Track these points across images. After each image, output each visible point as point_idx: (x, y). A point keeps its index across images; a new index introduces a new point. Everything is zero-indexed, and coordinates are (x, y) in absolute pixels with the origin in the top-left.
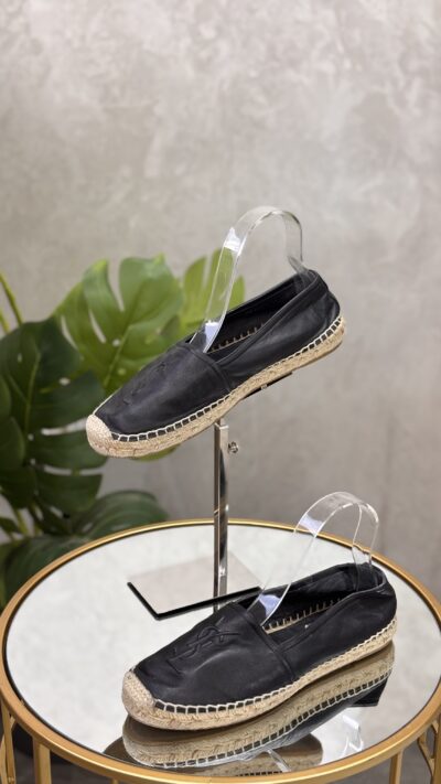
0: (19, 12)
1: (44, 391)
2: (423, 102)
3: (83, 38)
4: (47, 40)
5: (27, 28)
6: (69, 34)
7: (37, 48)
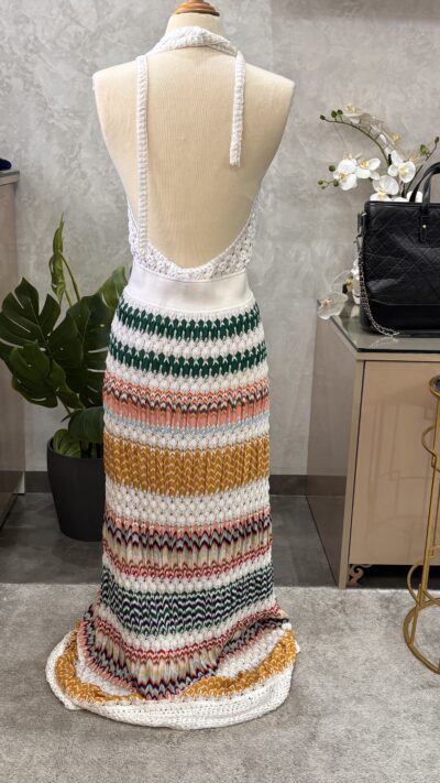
0: (75, 158)
1: (92, 330)
2: (274, 205)
3: (107, 171)
4: (89, 172)
5: (79, 166)
6: (100, 169)
7: (84, 176)
